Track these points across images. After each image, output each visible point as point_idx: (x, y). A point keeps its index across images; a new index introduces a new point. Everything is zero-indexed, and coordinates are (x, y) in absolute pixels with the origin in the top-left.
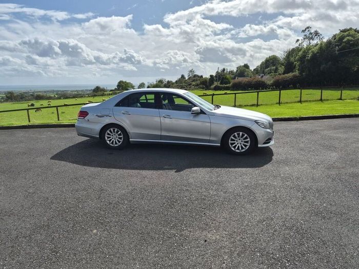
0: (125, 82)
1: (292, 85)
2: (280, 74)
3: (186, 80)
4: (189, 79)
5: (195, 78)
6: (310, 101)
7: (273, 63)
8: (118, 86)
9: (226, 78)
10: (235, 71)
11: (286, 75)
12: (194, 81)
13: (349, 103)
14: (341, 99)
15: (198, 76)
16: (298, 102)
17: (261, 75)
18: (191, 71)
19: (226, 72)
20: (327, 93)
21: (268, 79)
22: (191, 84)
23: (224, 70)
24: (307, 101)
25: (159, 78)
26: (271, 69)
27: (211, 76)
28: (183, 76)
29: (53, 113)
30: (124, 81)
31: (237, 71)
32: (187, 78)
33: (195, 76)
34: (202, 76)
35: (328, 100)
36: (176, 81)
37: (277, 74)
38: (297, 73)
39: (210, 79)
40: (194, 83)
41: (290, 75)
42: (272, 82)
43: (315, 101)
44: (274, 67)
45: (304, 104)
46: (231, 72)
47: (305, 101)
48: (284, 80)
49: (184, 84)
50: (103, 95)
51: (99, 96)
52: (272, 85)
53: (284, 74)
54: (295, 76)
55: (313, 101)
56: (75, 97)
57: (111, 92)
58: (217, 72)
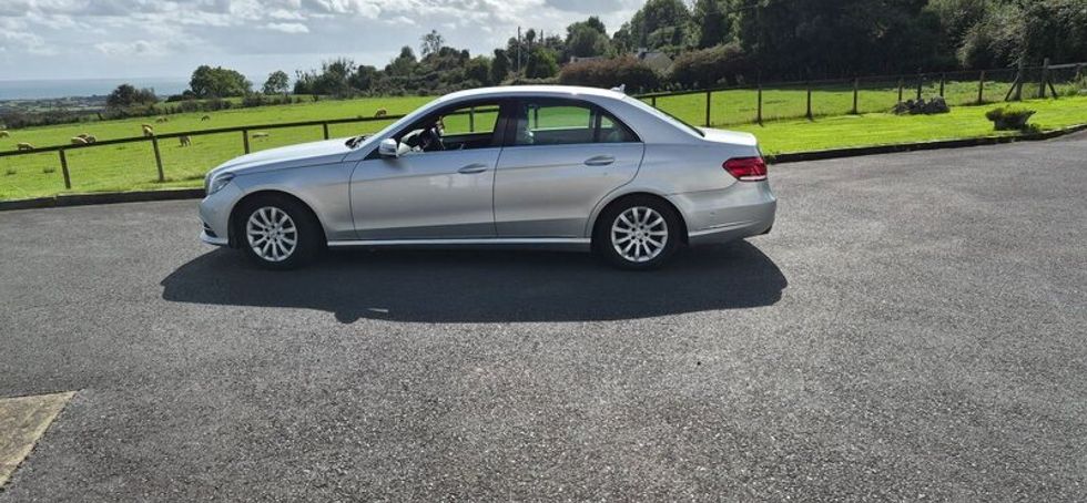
0: (219, 70)
1: (723, 80)
2: (690, 49)
3: (418, 65)
4: (427, 59)
5: (446, 59)
6: (782, 119)
7: (666, 15)
8: (193, 83)
9: (540, 57)
10: (563, 37)
11: (707, 50)
12: (442, 66)
13: (875, 120)
14: (854, 112)
15: (453, 52)
16: (755, 122)
17: (640, 50)
18: (430, 37)
19: (537, 39)
20: (822, 99)
21: (660, 63)
22: (436, 76)
23: (531, 34)
24: (774, 119)
25: (331, 58)
26: (662, 35)
27: (498, 52)
28: (406, 53)
29: (10, 173)
30: (213, 66)
31: (570, 37)
32: (419, 59)
33: (445, 51)
34: (466, 54)
35: (824, 115)
36: (388, 68)
37: (682, 47)
38: (736, 44)
39: (495, 61)
40: (444, 74)
41: (718, 50)
42: (670, 70)
43: (795, 118)
44: (672, 29)
45: (769, 127)
46: (553, 42)
47: (769, 120)
48: (703, 66)
49: (412, 76)
50: (150, 113)
51: (136, 116)
52: (673, 79)
53: (701, 47)
54: (731, 54)
55: (790, 119)
56: (50, 120)
57: (176, 105)
58: (513, 41)
